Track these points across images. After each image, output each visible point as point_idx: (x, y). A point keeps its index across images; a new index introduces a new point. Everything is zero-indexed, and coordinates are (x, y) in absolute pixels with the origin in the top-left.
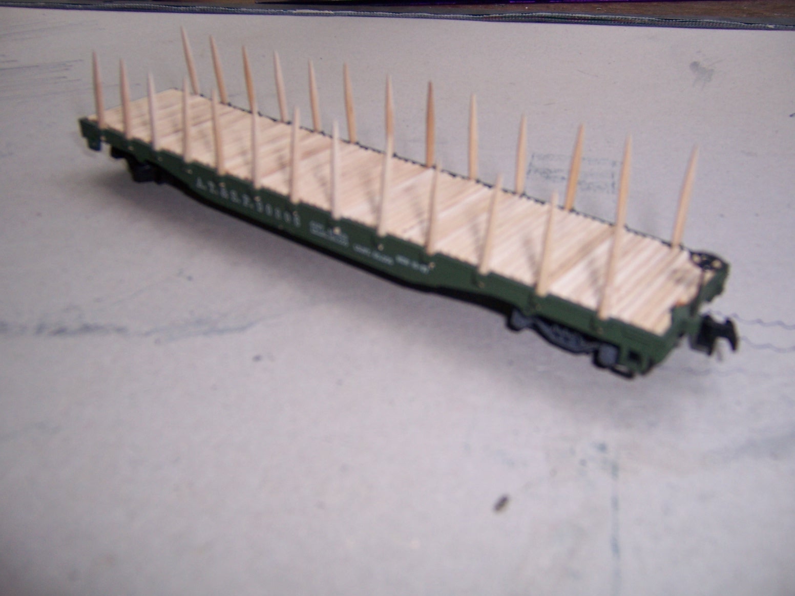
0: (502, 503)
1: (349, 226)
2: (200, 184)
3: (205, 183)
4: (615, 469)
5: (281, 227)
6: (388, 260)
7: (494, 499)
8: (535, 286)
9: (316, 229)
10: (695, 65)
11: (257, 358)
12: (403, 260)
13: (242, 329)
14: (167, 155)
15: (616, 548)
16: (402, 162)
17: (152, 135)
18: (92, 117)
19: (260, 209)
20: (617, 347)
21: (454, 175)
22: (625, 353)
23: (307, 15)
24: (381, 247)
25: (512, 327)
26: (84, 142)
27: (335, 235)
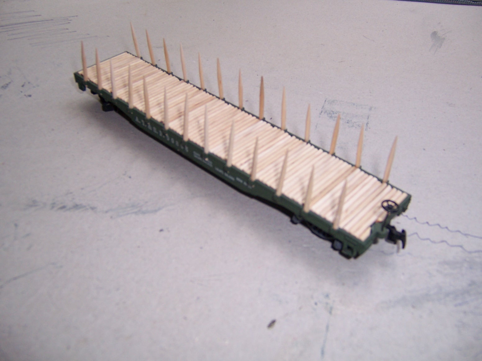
0: (272, 324)
1: (212, 157)
2: (137, 120)
3: (140, 120)
5: (178, 150)
6: (233, 179)
7: (268, 322)
8: (303, 205)
9: (196, 155)
10: (434, 34)
11: (161, 230)
12: (239, 180)
13: (155, 211)
14: (119, 101)
15: (323, 353)
16: (247, 114)
17: (112, 88)
18: (80, 72)
19: (168, 139)
20: (342, 243)
21: (273, 126)
22: (345, 246)
24: (228, 172)
25: (293, 222)
26: (77, 84)
27: (205, 161)
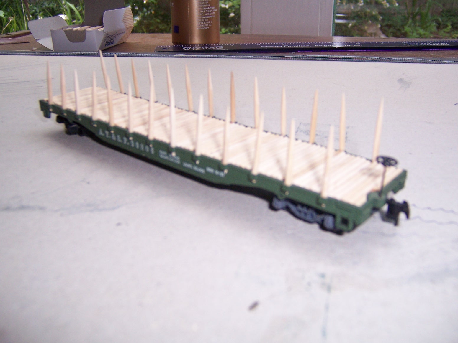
0: (254, 306)
1: (180, 151)
2: (101, 133)
3: (104, 132)
4: (329, 289)
5: (144, 155)
6: (202, 171)
7: (250, 303)
8: (284, 180)
9: (163, 155)
10: (401, 80)
11: (119, 224)
12: (210, 170)
13: (113, 209)
14: (84, 117)
15: (324, 333)
16: (218, 120)
17: (76, 107)
18: (46, 99)
19: (133, 145)
20: (334, 216)
21: (246, 127)
22: (339, 219)
23: (182, 57)
24: (198, 162)
25: (272, 208)
26: (41, 113)
27: (172, 157)
